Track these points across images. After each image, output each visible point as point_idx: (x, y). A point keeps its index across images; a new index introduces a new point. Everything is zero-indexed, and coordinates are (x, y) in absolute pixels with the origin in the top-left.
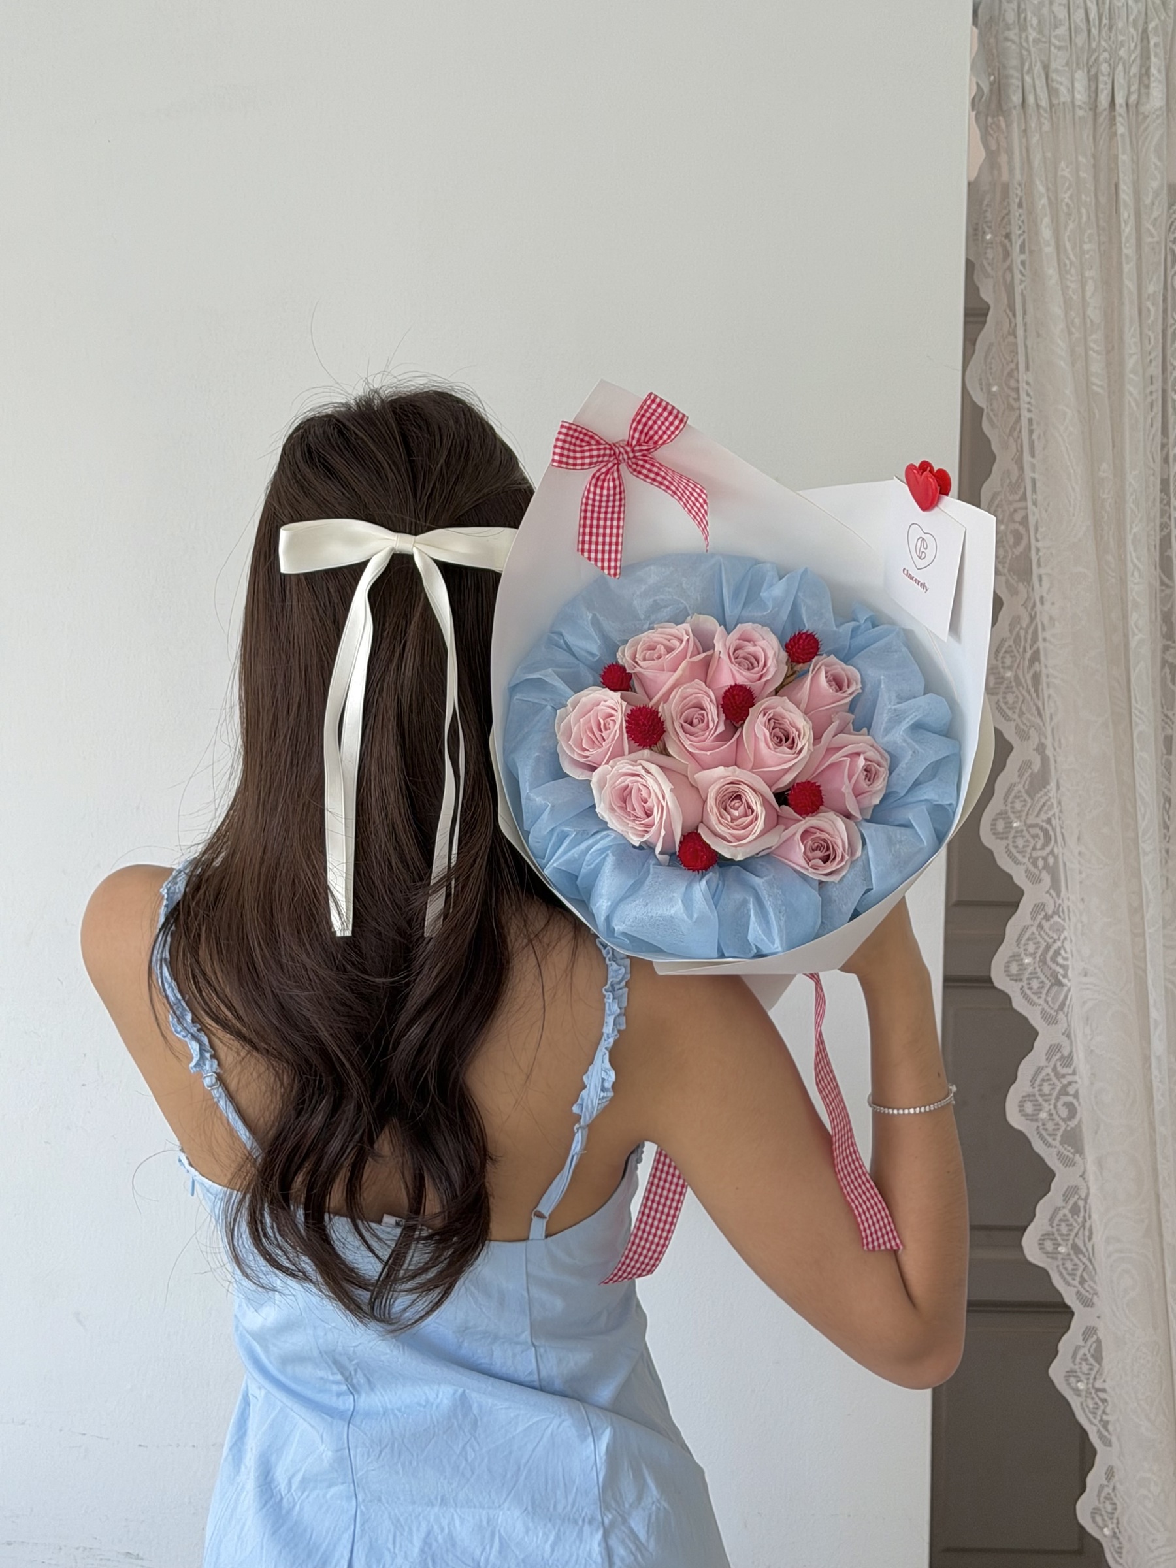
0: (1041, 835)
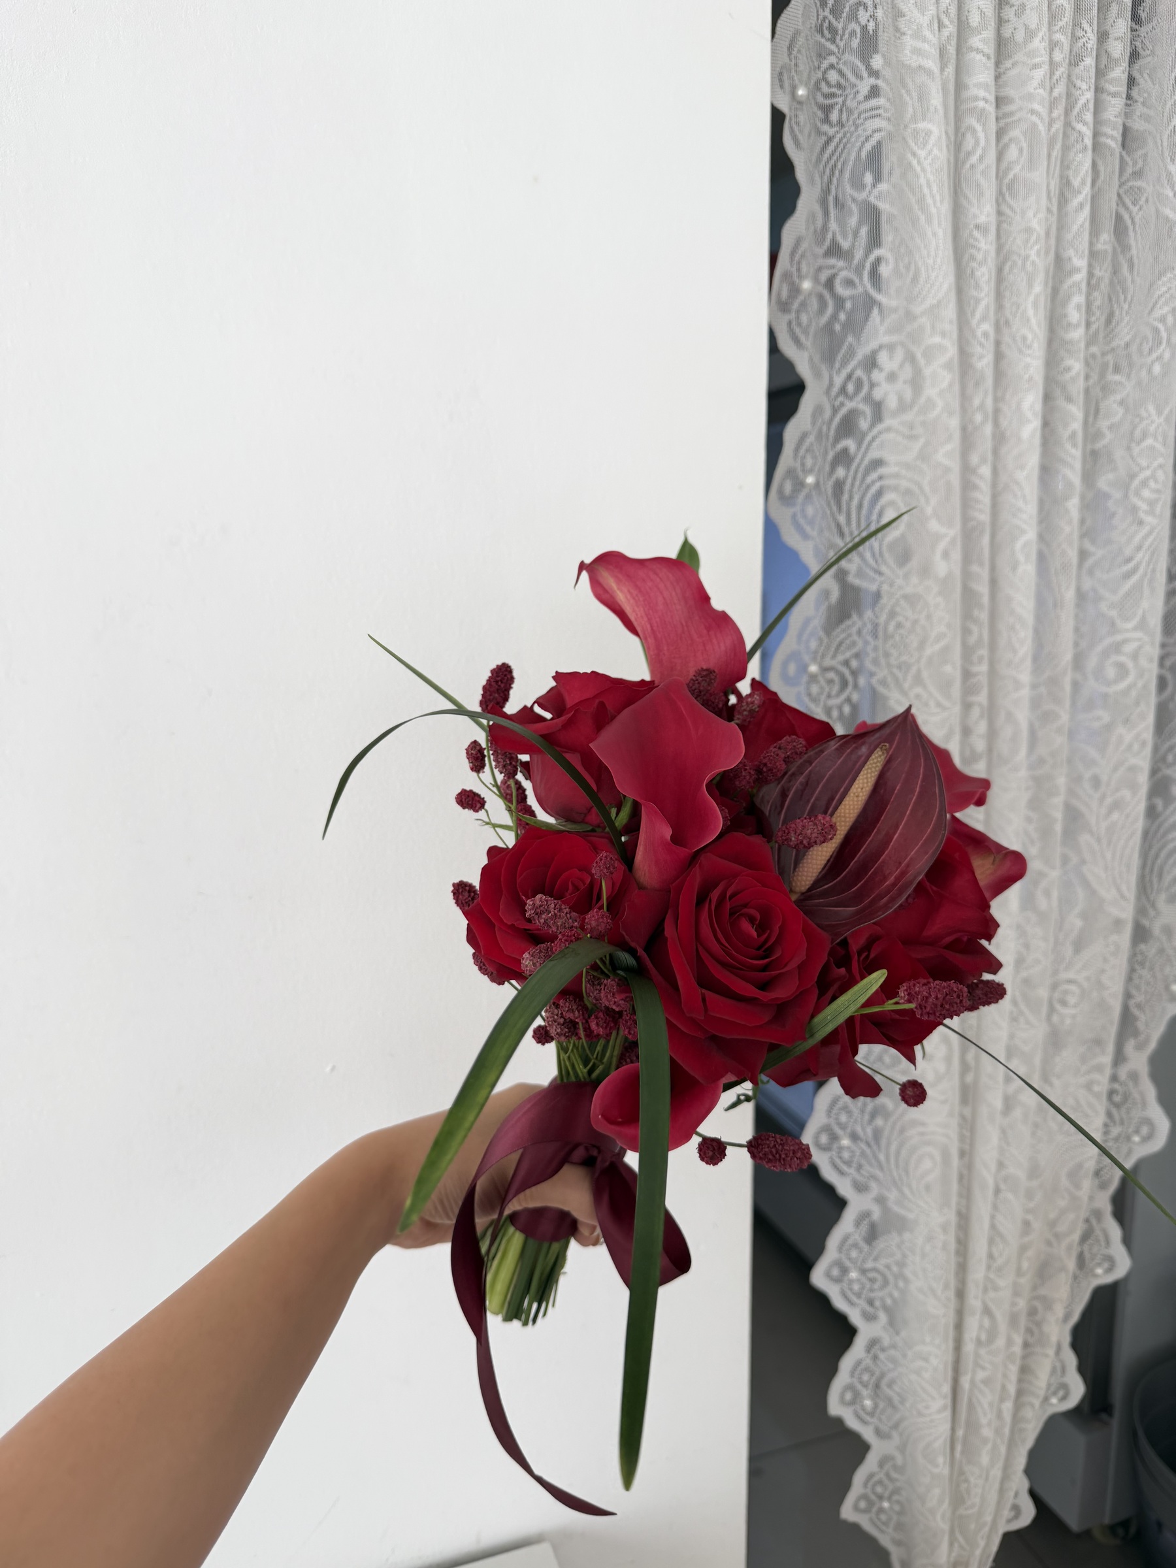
0: (836, 679)
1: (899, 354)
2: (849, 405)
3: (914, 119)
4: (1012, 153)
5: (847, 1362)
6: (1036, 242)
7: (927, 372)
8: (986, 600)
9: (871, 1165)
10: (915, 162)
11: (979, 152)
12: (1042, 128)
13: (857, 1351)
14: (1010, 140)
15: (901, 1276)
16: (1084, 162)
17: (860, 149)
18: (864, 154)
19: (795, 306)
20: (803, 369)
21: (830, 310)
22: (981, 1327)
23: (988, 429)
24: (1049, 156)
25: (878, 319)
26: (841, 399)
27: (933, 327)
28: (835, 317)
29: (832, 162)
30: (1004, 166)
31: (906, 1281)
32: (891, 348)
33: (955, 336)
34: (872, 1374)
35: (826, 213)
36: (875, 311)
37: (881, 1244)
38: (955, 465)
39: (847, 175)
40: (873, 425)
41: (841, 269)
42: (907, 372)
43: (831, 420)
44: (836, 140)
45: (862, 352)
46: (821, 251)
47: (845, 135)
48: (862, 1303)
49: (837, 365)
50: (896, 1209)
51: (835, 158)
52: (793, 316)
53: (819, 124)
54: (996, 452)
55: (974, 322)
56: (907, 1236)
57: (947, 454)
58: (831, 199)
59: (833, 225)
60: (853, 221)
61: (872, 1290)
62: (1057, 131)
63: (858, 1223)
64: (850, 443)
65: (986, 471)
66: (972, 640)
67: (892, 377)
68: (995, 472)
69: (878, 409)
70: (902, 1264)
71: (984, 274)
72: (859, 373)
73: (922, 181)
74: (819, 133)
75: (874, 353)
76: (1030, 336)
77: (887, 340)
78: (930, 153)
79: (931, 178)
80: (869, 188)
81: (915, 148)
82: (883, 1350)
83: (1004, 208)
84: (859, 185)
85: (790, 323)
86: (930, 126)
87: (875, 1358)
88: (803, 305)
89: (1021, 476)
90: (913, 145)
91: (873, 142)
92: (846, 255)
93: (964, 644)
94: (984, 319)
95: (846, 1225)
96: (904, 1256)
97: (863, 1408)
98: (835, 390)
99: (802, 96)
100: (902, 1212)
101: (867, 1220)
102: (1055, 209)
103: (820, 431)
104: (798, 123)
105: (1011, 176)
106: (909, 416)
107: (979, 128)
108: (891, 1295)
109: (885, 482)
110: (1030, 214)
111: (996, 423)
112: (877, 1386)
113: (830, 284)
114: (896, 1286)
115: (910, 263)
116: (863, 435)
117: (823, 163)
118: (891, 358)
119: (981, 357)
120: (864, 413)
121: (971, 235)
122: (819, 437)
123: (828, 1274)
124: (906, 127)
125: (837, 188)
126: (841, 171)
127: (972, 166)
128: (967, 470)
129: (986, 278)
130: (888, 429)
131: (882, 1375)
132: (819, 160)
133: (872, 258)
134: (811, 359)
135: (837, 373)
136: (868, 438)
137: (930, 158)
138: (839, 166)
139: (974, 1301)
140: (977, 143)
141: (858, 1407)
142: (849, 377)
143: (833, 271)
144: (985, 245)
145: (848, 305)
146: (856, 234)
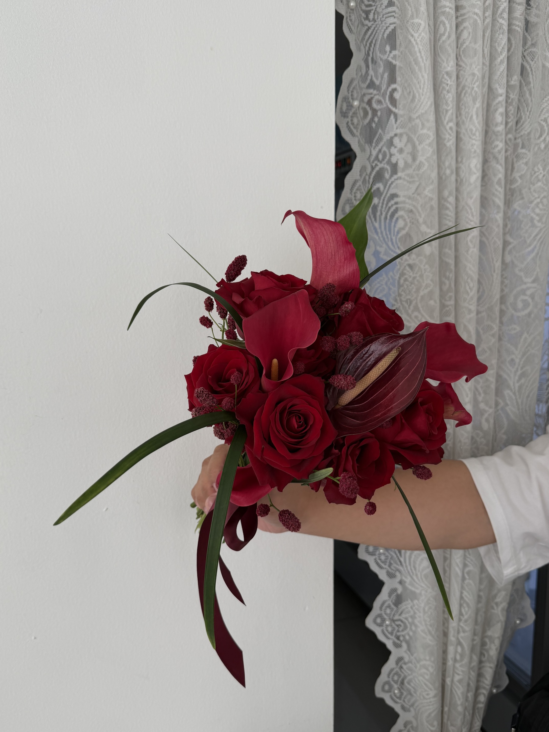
1: (405, 139)
2: (380, 165)
3: (412, 17)
4: (465, 35)
5: (386, 669)
6: (477, 81)
7: (419, 148)
8: (452, 267)
9: (397, 564)
10: (412, 40)
11: (447, 34)
12: (479, 21)
13: (390, 664)
14: (464, 28)
15: (413, 623)
16: (503, 40)
17: (384, 34)
18: (385, 35)
19: (351, 114)
20: (355, 146)
21: (370, 116)
22: (456, 652)
23: (453, 178)
24: (484, 36)
25: (394, 121)
26: (376, 162)
27: (423, 125)
28: (372, 120)
29: (370, 40)
30: (461, 41)
31: (416, 626)
32: (401, 135)
33: (434, 129)
34: (399, 676)
35: (367, 66)
36: (392, 117)
37: (403, 606)
38: (435, 197)
39: (378, 46)
40: (391, 176)
41: (375, 95)
42: (409, 148)
43: (371, 173)
44: (372, 28)
45: (386, 138)
46: (365, 85)
47: (376, 25)
48: (393, 637)
49: (374, 145)
50: (410, 587)
51: (372, 37)
52: (349, 119)
53: (363, 20)
54: (457, 189)
55: (445, 122)
56: (416, 602)
57: (430, 191)
58: (370, 58)
59: (371, 72)
60: (381, 70)
61: (398, 631)
62: (488, 23)
63: (390, 595)
64: (380, 185)
65: (452, 199)
66: (445, 288)
67: (401, 151)
68: (457, 199)
69: (395, 168)
70: (413, 617)
71: (450, 97)
72: (385, 149)
73: (417, 49)
74: (363, 25)
75: (392, 138)
76: (474, 129)
77: (399, 131)
78: (420, 35)
79: (421, 48)
80: (388, 53)
81: (413, 33)
82: (405, 664)
83: (461, 63)
84: (383, 52)
85: (348, 123)
86: (420, 21)
87: (401, 667)
88: (355, 113)
89: (470, 202)
90: (411, 31)
91: (390, 29)
92: (378, 88)
93: (441, 290)
94: (450, 121)
95: (384, 596)
96: (415, 613)
97: (394, 693)
98: (373, 158)
99: (352, 6)
100: (413, 589)
101: (395, 594)
102: (488, 64)
103: (365, 179)
104: (351, 20)
105: (464, 46)
106: (410, 171)
107: (446, 22)
108: (409, 635)
109: (399, 206)
110: (474, 66)
111: (457, 174)
112: (402, 683)
113: (369, 102)
114: (411, 629)
115: (410, 92)
116: (387, 181)
117: (366, 40)
118: (400, 141)
119: (449, 141)
120: (387, 169)
121: (443, 77)
122: (364, 181)
123: (375, 621)
124: (408, 21)
125: (373, 53)
126: (375, 45)
127: (444, 42)
128: (441, 199)
129: (451, 99)
130: (400, 178)
131: (405, 677)
132: (363, 39)
133: (390, 89)
134: (359, 142)
135: (374, 148)
136: (389, 182)
137: (420, 37)
138: (374, 42)
139: (452, 638)
140: (445, 29)
141: (392, 693)
142: (380, 151)
143: (372, 96)
144: (450, 83)
145: (379, 113)
146: (382, 78)
